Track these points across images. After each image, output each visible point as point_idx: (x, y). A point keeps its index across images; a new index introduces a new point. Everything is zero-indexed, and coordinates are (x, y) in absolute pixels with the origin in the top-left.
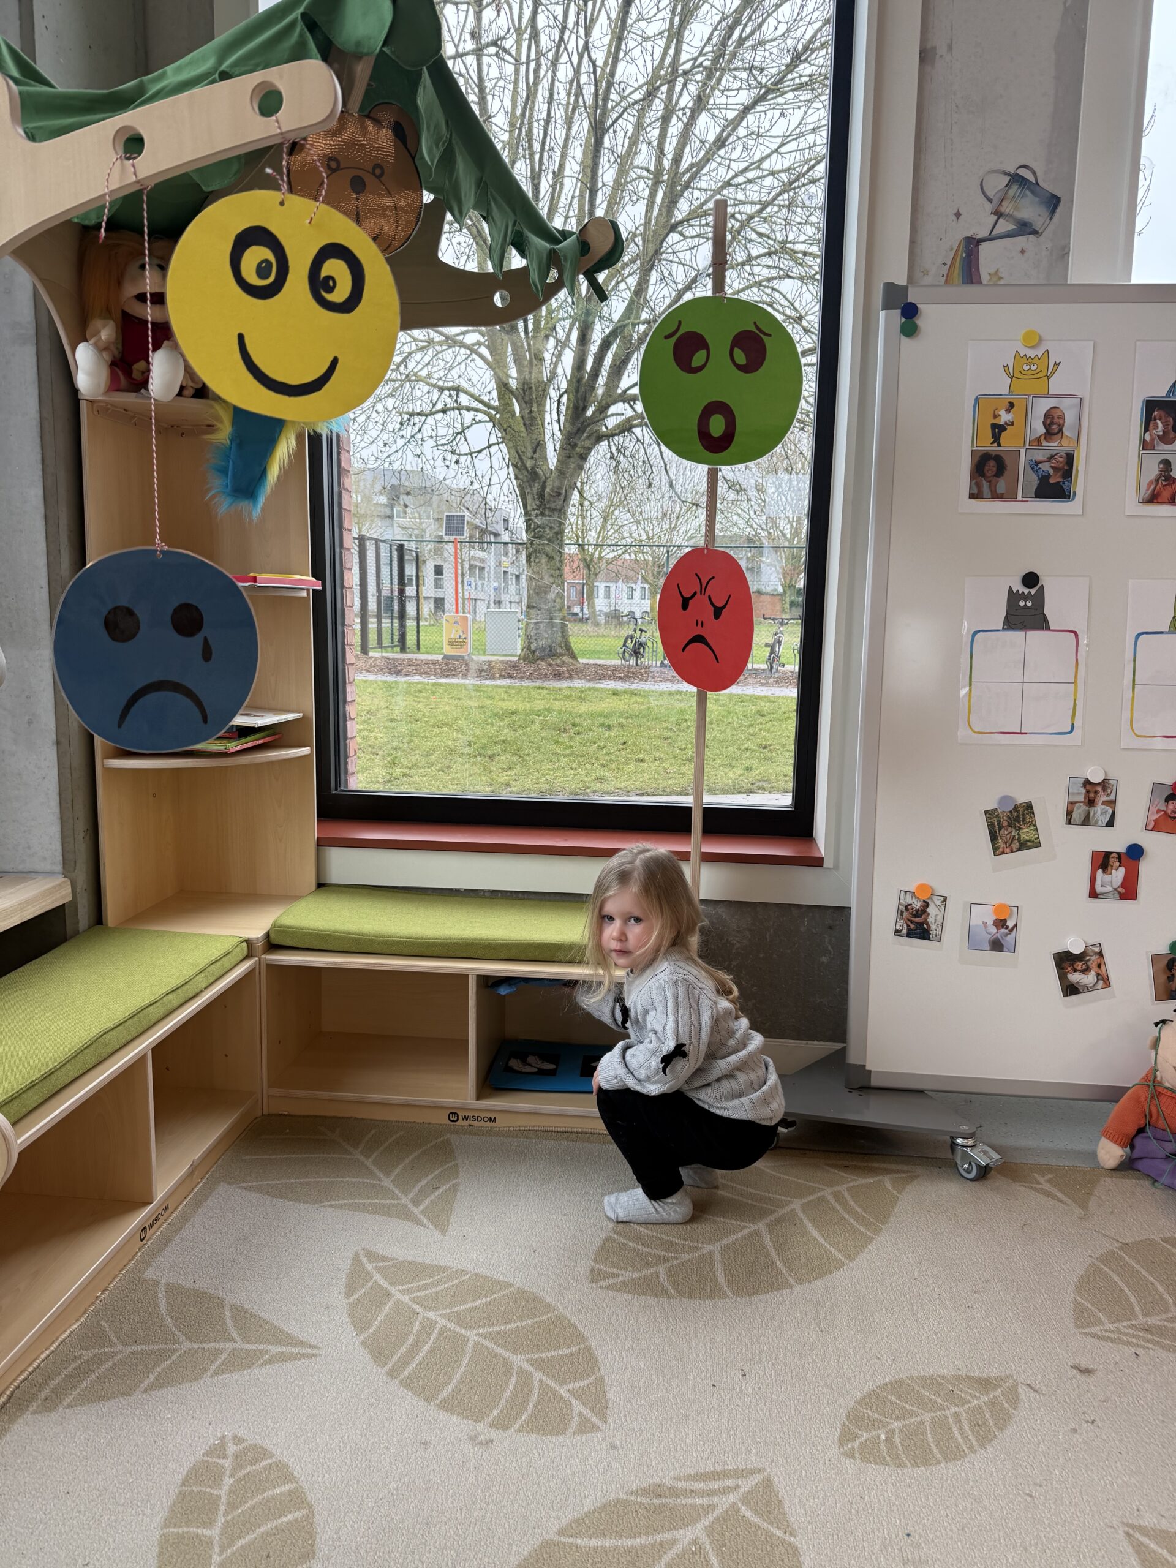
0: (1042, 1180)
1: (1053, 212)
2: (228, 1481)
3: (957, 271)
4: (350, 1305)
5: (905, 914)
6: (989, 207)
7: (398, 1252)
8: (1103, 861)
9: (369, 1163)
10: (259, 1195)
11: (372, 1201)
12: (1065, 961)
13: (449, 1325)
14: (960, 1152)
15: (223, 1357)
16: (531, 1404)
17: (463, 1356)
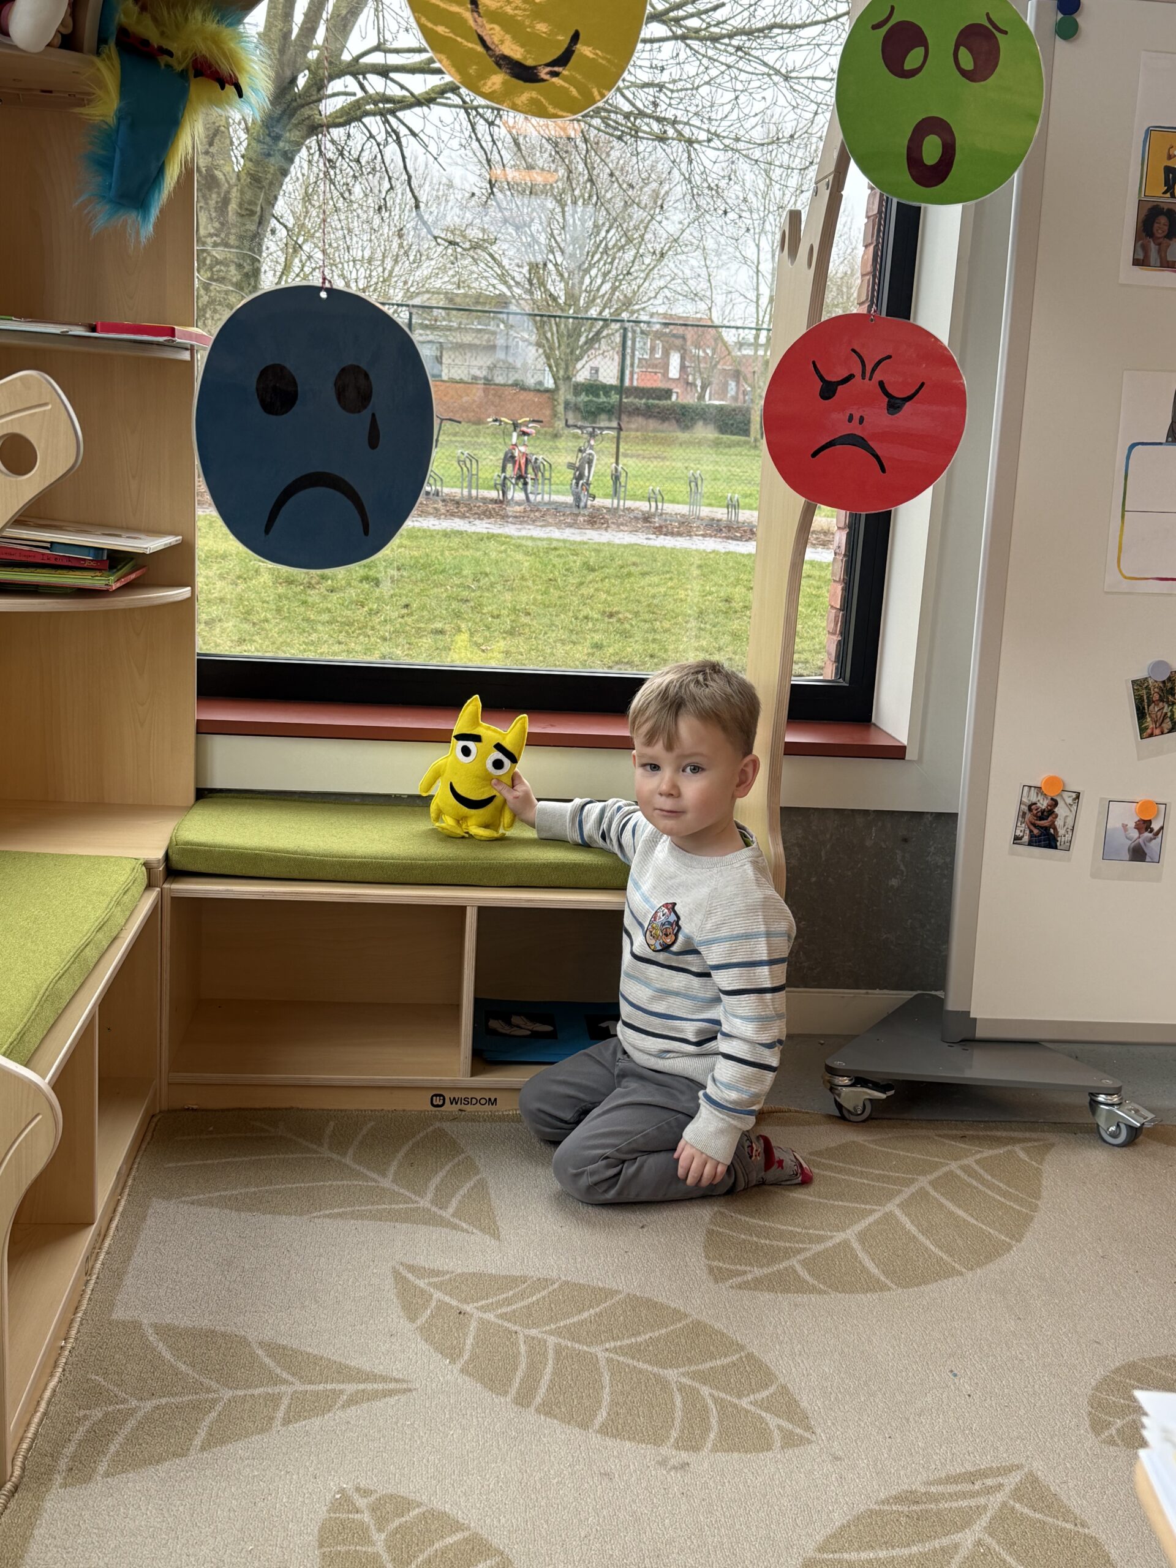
2: (379, 1538)
4: (421, 1329)
5: (1028, 816)
7: (455, 1264)
9: (348, 1160)
10: (217, 1210)
11: (379, 1207)
13: (564, 1343)
14: (1104, 1113)
15: (285, 1401)
16: (714, 1421)
17: (601, 1375)
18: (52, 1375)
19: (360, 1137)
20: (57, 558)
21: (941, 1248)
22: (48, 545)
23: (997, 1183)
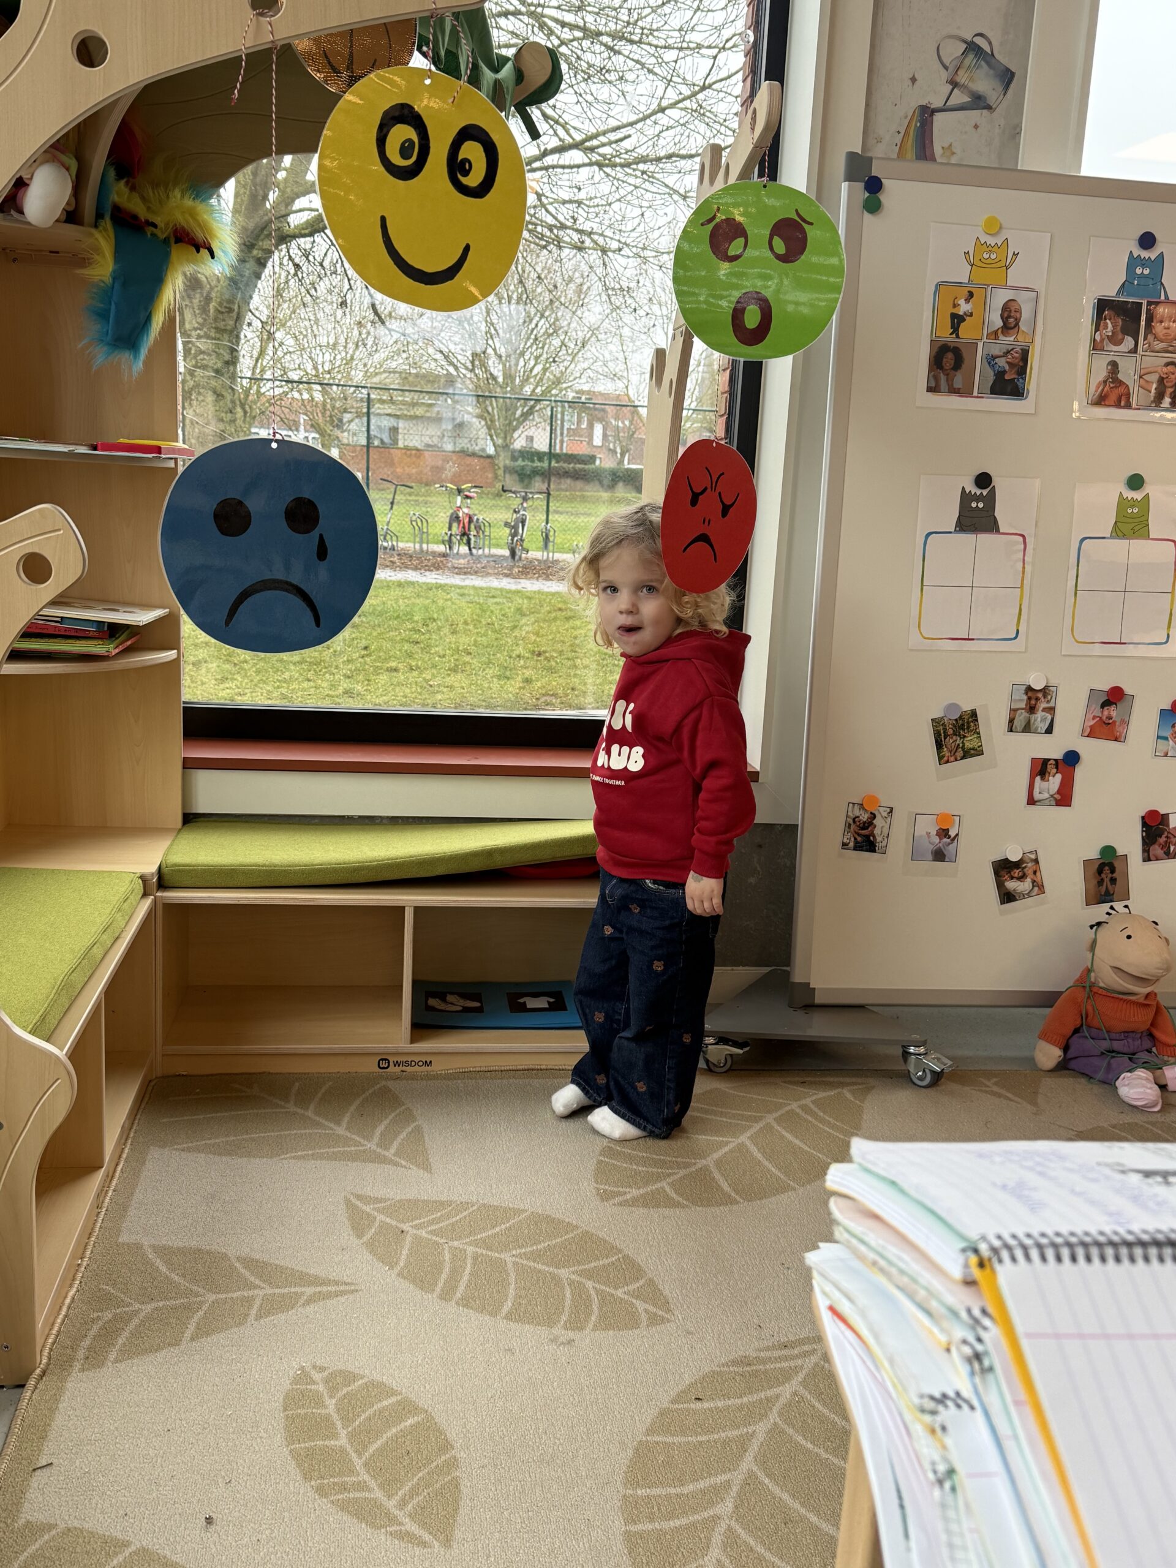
0: (988, 1083)
1: (1007, 87)
2: (331, 1403)
3: (910, 142)
4: (367, 1244)
5: (853, 826)
6: (944, 75)
7: (394, 1193)
8: (1041, 768)
9: (310, 1113)
10: (203, 1155)
11: (335, 1150)
12: (1004, 868)
13: (479, 1251)
14: (913, 1061)
15: (258, 1302)
16: (595, 1307)
17: (508, 1275)
18: (71, 1286)
19: (320, 1095)
20: (66, 629)
21: (780, 1170)
22: (59, 619)
23: (827, 1118)
